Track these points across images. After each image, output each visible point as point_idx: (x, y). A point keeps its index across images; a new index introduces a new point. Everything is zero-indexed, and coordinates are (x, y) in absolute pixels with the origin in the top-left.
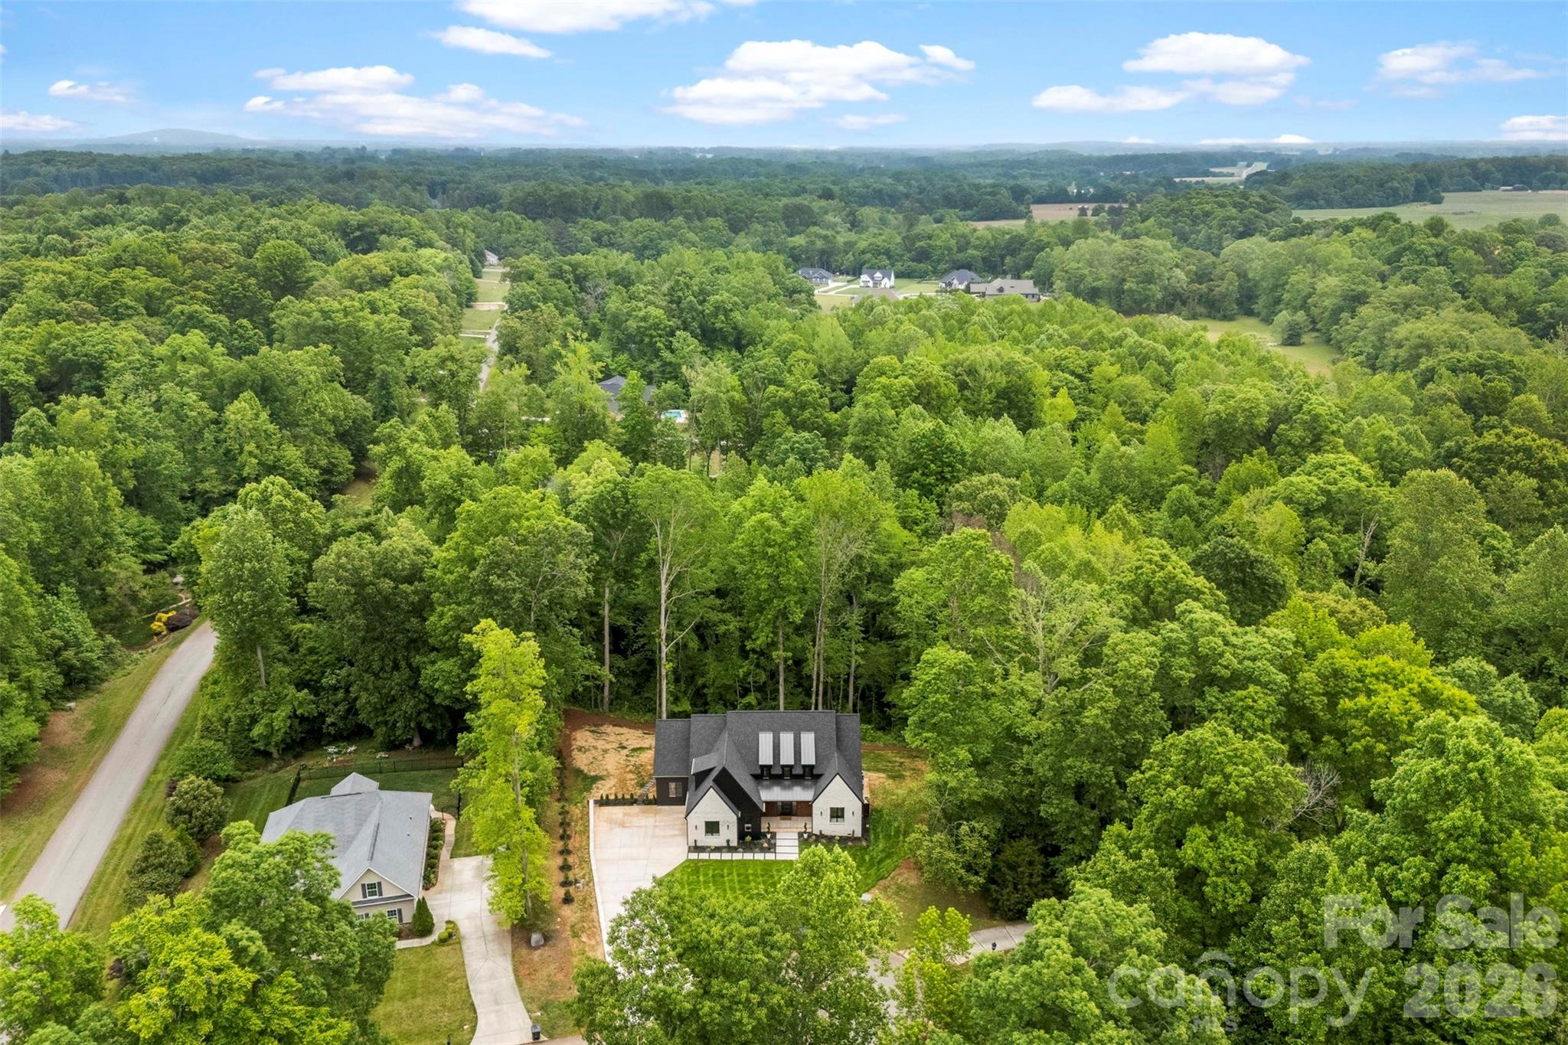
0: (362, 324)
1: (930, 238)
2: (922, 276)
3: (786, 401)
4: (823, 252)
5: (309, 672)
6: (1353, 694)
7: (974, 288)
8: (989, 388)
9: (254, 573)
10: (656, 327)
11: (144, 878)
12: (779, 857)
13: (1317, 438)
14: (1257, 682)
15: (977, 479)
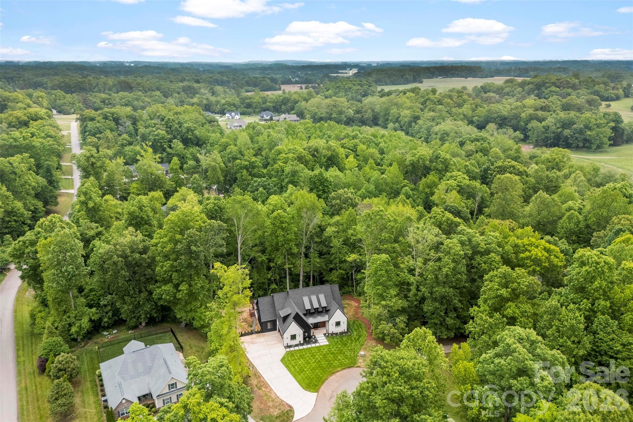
0: (33, 143)
1: (250, 98)
2: (249, 114)
3: (246, 166)
4: (206, 105)
5: (92, 300)
6: (523, 252)
7: (274, 118)
8: (324, 156)
9: (71, 257)
10: (163, 138)
11: (60, 402)
12: (321, 344)
13: (446, 167)
14: (493, 252)
15: (341, 191)
